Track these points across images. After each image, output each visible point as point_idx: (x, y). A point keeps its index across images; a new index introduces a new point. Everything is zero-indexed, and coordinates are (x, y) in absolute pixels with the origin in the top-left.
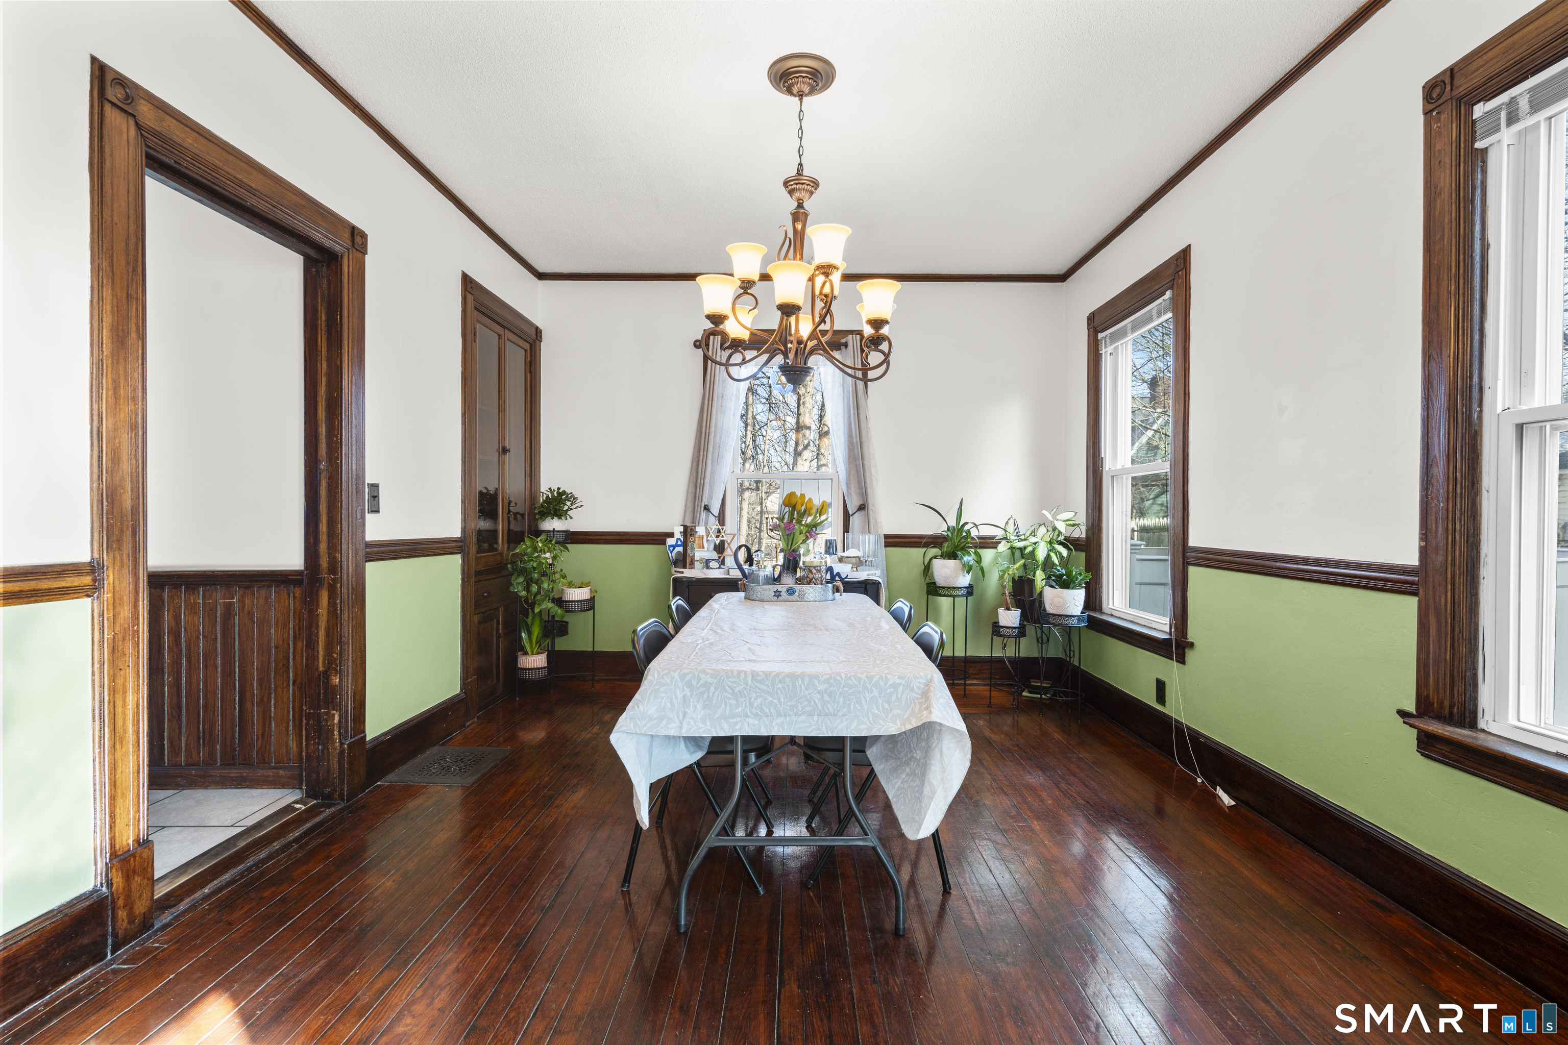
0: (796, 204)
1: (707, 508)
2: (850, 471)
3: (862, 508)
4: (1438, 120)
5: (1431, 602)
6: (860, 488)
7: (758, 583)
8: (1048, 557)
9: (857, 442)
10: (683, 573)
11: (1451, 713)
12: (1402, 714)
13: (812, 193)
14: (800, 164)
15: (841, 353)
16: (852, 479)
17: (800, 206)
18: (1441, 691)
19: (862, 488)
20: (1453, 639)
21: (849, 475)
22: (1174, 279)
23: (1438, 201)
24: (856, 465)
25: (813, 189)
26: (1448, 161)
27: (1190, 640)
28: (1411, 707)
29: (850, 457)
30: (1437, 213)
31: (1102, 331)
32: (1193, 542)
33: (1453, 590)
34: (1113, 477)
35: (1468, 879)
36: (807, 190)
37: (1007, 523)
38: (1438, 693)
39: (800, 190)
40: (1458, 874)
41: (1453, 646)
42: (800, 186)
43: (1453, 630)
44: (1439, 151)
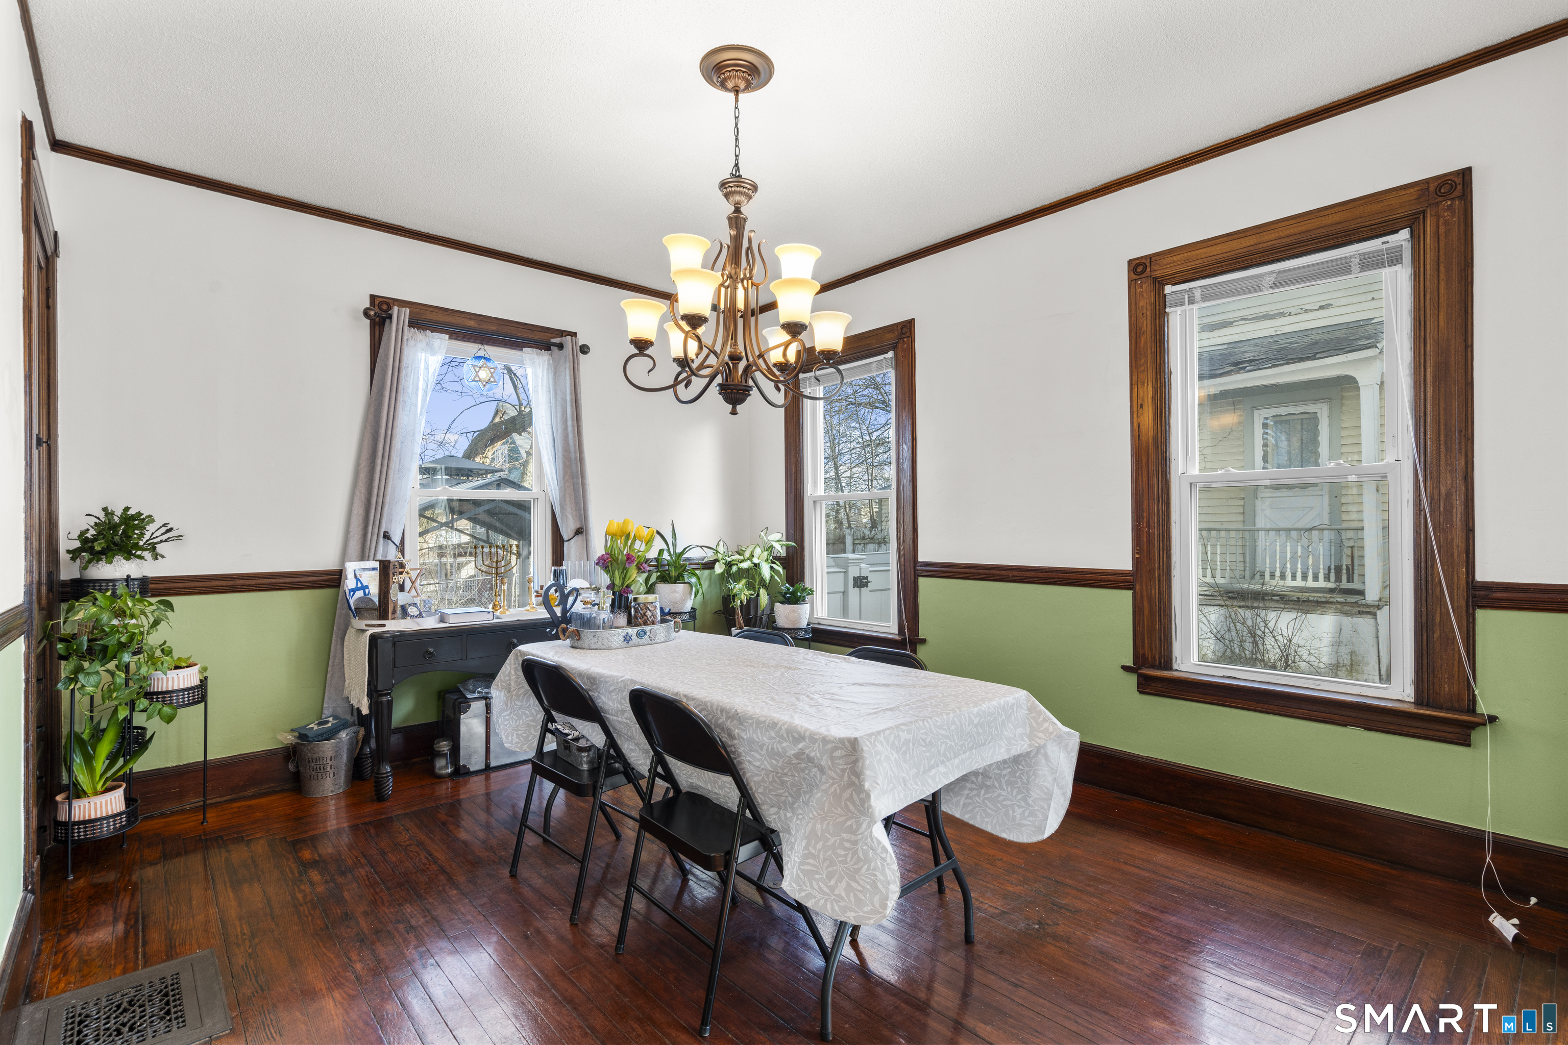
0: (733, 208)
1: (387, 536)
2: (565, 490)
3: (579, 532)
4: (1141, 287)
5: (1145, 594)
6: (578, 509)
7: (599, 628)
8: (772, 577)
9: (576, 458)
10: (384, 626)
11: (1160, 663)
12: (1125, 668)
13: (750, 198)
14: (737, 165)
15: (551, 355)
16: (568, 500)
17: (737, 210)
18: (1154, 649)
19: (580, 510)
20: (1160, 616)
21: (565, 495)
22: (897, 343)
23: (1142, 339)
24: (574, 484)
25: (750, 192)
26: (1149, 314)
27: (921, 636)
28: (1130, 663)
29: (565, 474)
30: (1142, 345)
31: (804, 372)
32: (922, 557)
33: (1159, 584)
34: (815, 502)
35: (1174, 764)
36: (745, 194)
37: (718, 544)
38: (1152, 651)
39: (740, 193)
40: (1167, 763)
41: (1160, 620)
42: (741, 189)
43: (1160, 610)
44: (1142, 306)
